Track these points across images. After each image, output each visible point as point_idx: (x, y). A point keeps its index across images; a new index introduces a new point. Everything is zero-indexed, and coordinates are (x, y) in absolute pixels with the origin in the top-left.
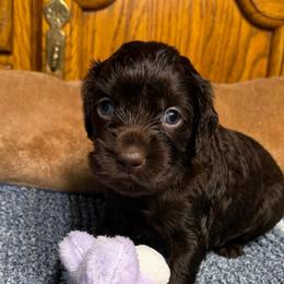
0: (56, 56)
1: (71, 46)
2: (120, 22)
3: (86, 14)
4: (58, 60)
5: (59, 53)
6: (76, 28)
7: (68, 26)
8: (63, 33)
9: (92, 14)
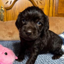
0: (2, 18)
1: (5, 16)
2: (13, 12)
3: (7, 11)
4: (2, 19)
5: (3, 18)
6: (5, 13)
7: (4, 13)
8: (3, 14)
9: (8, 11)
